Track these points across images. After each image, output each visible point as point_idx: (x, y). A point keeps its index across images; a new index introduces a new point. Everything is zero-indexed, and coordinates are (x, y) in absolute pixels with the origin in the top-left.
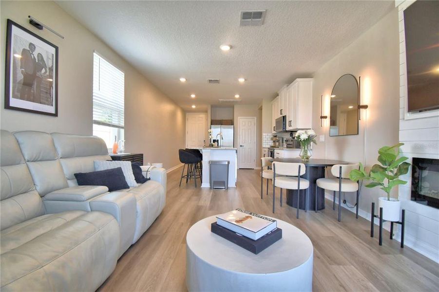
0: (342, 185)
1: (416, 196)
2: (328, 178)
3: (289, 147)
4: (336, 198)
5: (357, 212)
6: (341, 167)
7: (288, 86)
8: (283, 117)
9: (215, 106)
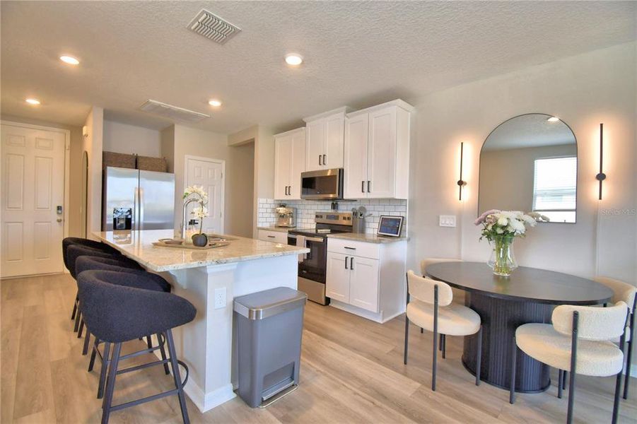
8: (340, 170)
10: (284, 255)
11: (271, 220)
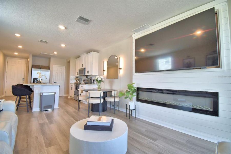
0: (115, 99)
1: (138, 100)
2: (109, 96)
3: (86, 83)
4: (111, 105)
5: (119, 109)
6: (115, 92)
8: (84, 68)
11: (74, 81)
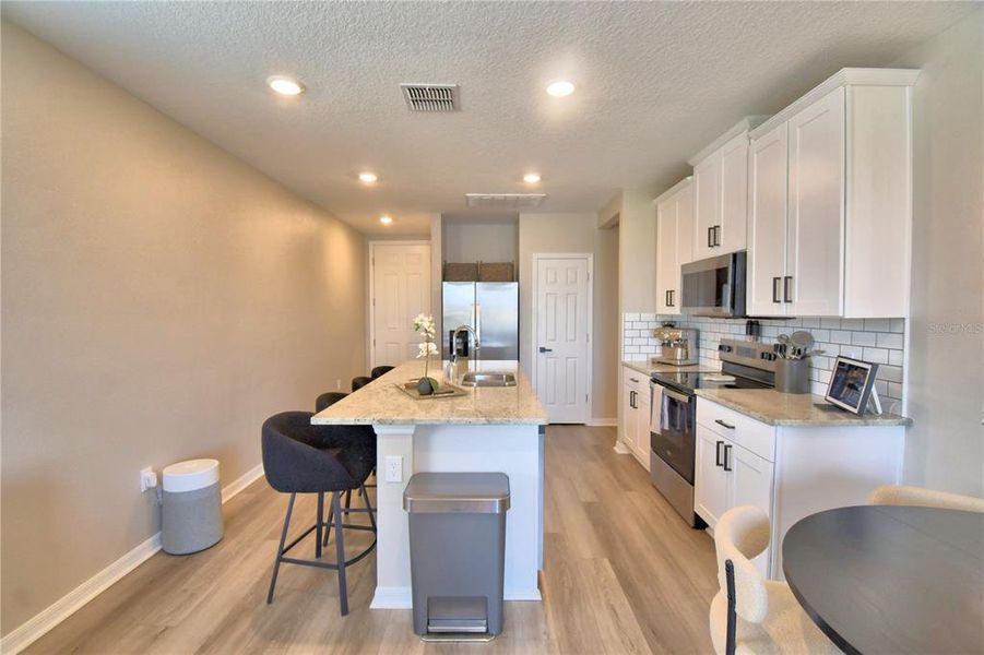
7: (754, 125)
8: (735, 255)
9: (454, 220)
10: (489, 423)
11: (651, 350)
